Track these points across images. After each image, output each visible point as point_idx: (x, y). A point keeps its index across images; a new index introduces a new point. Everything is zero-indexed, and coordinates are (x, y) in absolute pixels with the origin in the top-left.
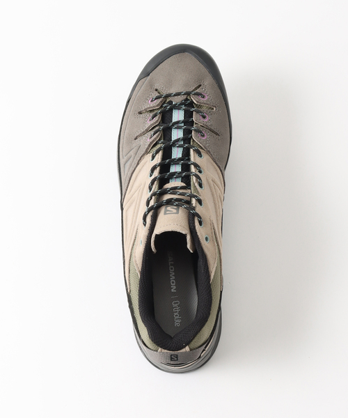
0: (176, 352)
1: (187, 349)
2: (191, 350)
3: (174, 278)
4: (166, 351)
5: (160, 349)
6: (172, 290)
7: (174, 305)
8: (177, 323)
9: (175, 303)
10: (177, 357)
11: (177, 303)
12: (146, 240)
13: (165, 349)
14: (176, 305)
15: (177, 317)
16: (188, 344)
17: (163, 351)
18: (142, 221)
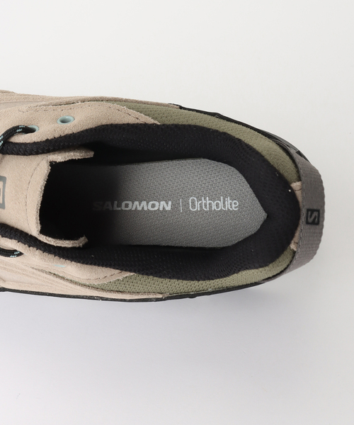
0: (304, 212)
1: (296, 185)
2: (299, 179)
3: (144, 203)
4: (297, 234)
5: (293, 246)
6: (168, 208)
7: (198, 208)
8: (231, 205)
9: (194, 206)
10: (312, 211)
11: (193, 202)
12: (51, 256)
13: (293, 236)
14: (197, 204)
15: (221, 204)
16: (286, 184)
17: (296, 239)
18: (12, 260)
